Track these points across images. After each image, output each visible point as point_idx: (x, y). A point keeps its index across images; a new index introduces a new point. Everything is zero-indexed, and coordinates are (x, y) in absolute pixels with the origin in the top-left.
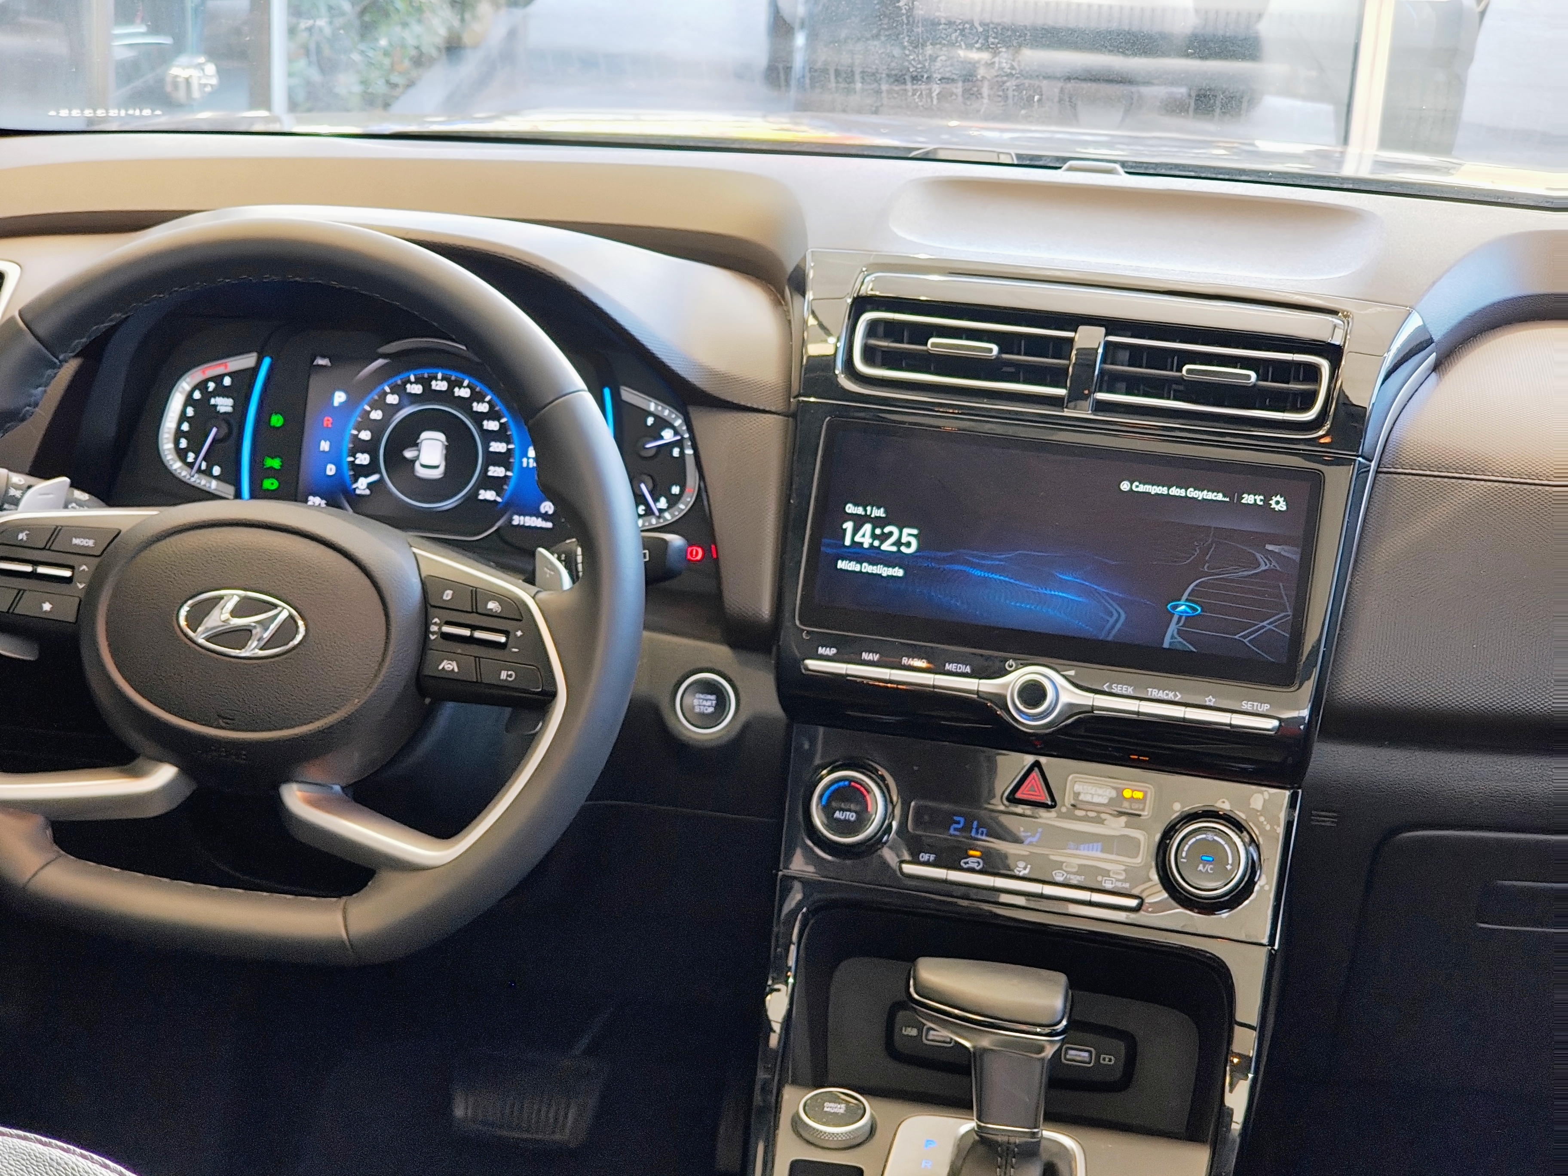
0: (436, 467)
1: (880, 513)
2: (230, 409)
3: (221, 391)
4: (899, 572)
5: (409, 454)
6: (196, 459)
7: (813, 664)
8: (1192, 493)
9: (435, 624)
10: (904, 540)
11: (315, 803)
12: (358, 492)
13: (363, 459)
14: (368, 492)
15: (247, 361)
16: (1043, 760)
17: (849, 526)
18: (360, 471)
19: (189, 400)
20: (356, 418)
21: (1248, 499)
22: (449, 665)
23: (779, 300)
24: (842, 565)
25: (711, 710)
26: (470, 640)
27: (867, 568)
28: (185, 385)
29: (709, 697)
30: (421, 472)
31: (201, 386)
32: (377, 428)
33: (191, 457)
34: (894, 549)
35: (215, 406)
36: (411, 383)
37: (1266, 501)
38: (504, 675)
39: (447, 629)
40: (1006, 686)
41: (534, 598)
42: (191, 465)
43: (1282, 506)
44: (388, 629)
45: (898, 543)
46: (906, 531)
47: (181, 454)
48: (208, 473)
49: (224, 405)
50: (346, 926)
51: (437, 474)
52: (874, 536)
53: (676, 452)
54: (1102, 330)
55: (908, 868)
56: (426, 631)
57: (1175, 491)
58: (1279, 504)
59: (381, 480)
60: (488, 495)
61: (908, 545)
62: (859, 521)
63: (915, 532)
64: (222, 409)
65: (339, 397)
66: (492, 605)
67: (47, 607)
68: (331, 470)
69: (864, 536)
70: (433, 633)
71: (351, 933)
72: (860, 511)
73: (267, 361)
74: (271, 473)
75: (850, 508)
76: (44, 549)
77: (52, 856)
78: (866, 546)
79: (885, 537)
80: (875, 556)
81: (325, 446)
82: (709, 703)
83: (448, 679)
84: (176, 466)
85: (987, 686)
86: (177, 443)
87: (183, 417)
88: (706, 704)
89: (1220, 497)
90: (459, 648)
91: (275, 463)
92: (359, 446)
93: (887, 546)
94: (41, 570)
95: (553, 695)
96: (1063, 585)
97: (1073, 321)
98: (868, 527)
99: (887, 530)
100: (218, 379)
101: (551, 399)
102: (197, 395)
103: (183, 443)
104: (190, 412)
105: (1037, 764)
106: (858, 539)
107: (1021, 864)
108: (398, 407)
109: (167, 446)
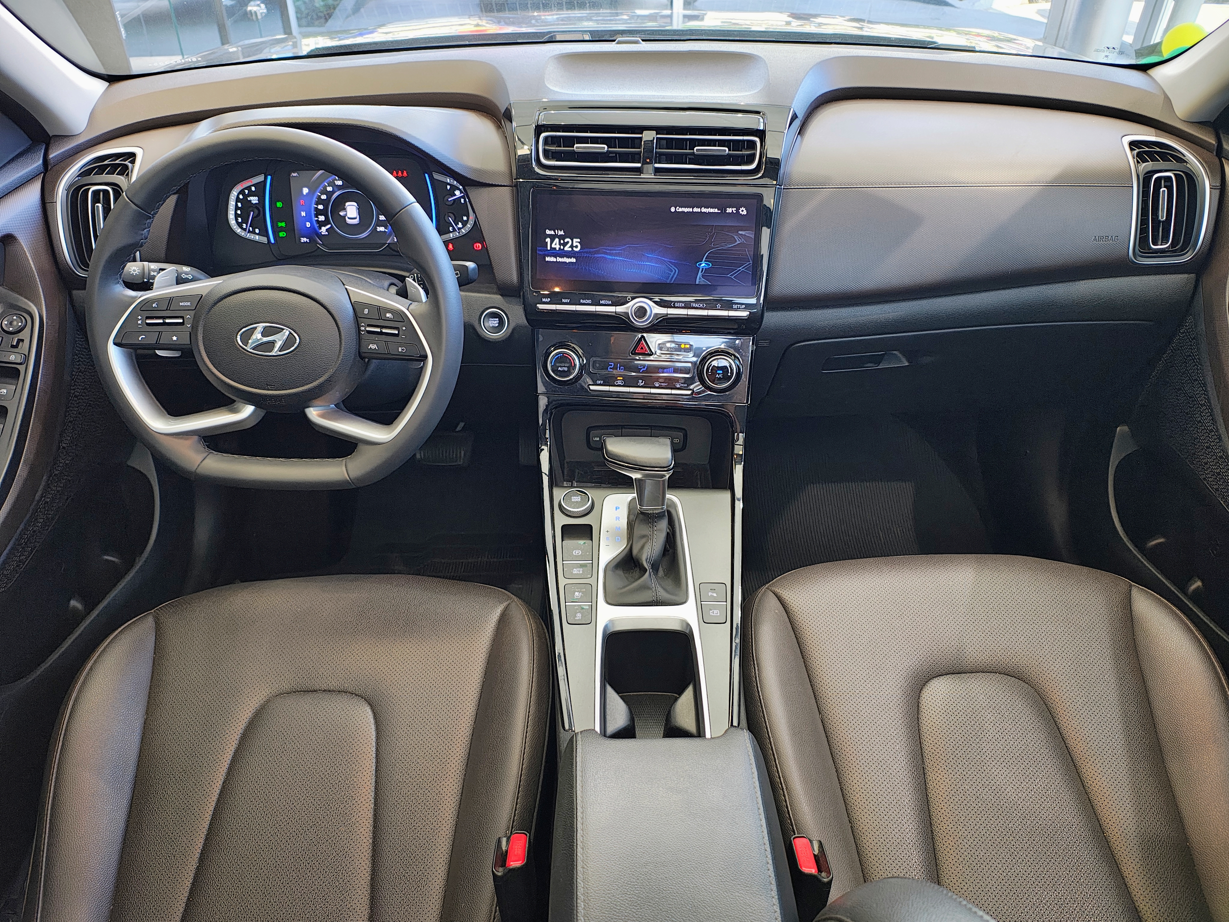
0: (355, 218)
1: (561, 233)
2: (257, 202)
3: (252, 194)
4: (573, 260)
5: (342, 213)
6: (247, 226)
7: (541, 306)
8: (704, 210)
9: (363, 326)
10: (574, 245)
11: (322, 416)
12: (323, 233)
13: (322, 218)
14: (327, 233)
15: (261, 178)
16: (645, 335)
17: (548, 240)
18: (321, 224)
19: (238, 200)
20: (315, 199)
21: (729, 210)
22: (373, 346)
23: (499, 126)
24: (548, 259)
25: (497, 325)
26: (381, 333)
27: (559, 259)
28: (234, 193)
29: (495, 319)
30: (349, 221)
31: (242, 192)
32: (325, 203)
33: (244, 226)
34: (570, 249)
35: (250, 201)
36: (337, 180)
37: (737, 210)
38: (400, 349)
39: (368, 329)
40: (628, 308)
41: (408, 309)
42: (245, 230)
43: (745, 213)
44: (340, 334)
45: (572, 246)
46: (575, 240)
47: (240, 225)
48: (254, 232)
49: (254, 200)
50: (348, 474)
51: (356, 221)
52: (560, 244)
53: (462, 201)
54: (655, 132)
55: (592, 387)
56: (359, 330)
57: (695, 210)
58: (743, 211)
59: (332, 227)
60: (382, 229)
61: (576, 247)
62: (553, 238)
63: (579, 240)
64: (254, 202)
65: (305, 191)
66: (388, 315)
67: (175, 338)
68: (308, 225)
69: (556, 244)
70: (363, 331)
71: (350, 477)
72: (552, 233)
73: (269, 178)
74: (282, 229)
75: (548, 232)
76: (167, 310)
77: (207, 454)
78: (557, 249)
79: (565, 244)
80: (562, 253)
81: (303, 214)
82: (496, 322)
83: (372, 352)
84: (239, 231)
85: (620, 309)
86: (236, 220)
87: (237, 208)
88: (494, 322)
89: (716, 211)
90: (376, 337)
91: (283, 224)
92: (318, 213)
93: (567, 248)
94: (167, 321)
95: (426, 357)
96: (649, 259)
97: (641, 129)
98: (557, 240)
99: (566, 240)
100: (249, 188)
101: (399, 210)
102: (241, 197)
103: (240, 220)
104: (239, 205)
105: (643, 337)
106: (553, 246)
107: (640, 381)
108: (333, 192)
109: (233, 222)
